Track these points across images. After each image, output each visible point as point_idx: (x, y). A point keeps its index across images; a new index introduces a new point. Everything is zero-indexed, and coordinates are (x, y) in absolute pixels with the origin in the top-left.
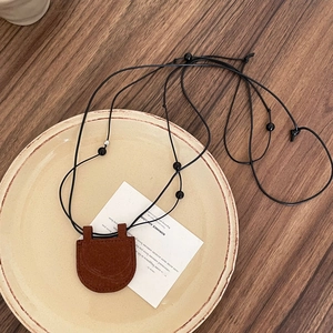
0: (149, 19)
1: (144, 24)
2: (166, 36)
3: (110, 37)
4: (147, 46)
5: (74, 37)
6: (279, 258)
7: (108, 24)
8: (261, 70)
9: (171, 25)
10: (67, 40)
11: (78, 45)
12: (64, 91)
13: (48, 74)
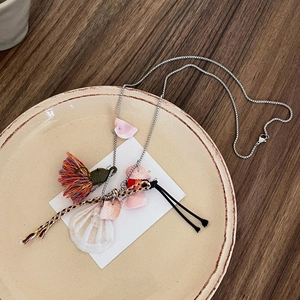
0: (126, 5)
1: (120, 12)
2: (144, 20)
3: (88, 26)
4: (126, 31)
5: (54, 28)
6: (286, 226)
7: (86, 13)
8: (241, 43)
9: (147, 9)
10: (47, 31)
11: (57, 35)
12: (46, 79)
13: (28, 64)
